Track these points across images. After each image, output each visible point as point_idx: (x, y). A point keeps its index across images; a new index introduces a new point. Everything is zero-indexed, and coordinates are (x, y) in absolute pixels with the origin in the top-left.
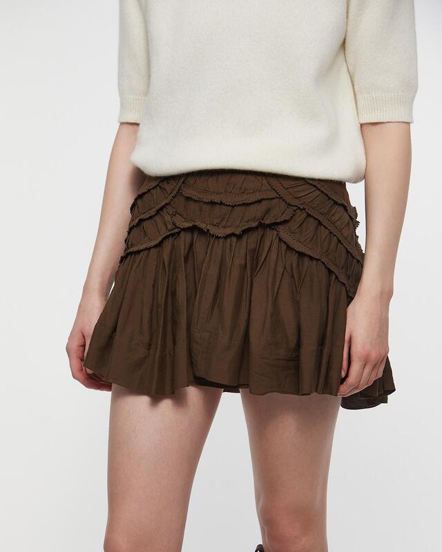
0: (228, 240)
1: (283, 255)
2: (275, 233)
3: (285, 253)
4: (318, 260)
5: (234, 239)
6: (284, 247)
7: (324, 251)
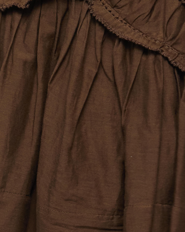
0: (9, 18)
1: (99, 46)
2: (86, 7)
3: (102, 43)
4: (156, 53)
5: (17, 17)
6: (100, 33)
7: (169, 38)
